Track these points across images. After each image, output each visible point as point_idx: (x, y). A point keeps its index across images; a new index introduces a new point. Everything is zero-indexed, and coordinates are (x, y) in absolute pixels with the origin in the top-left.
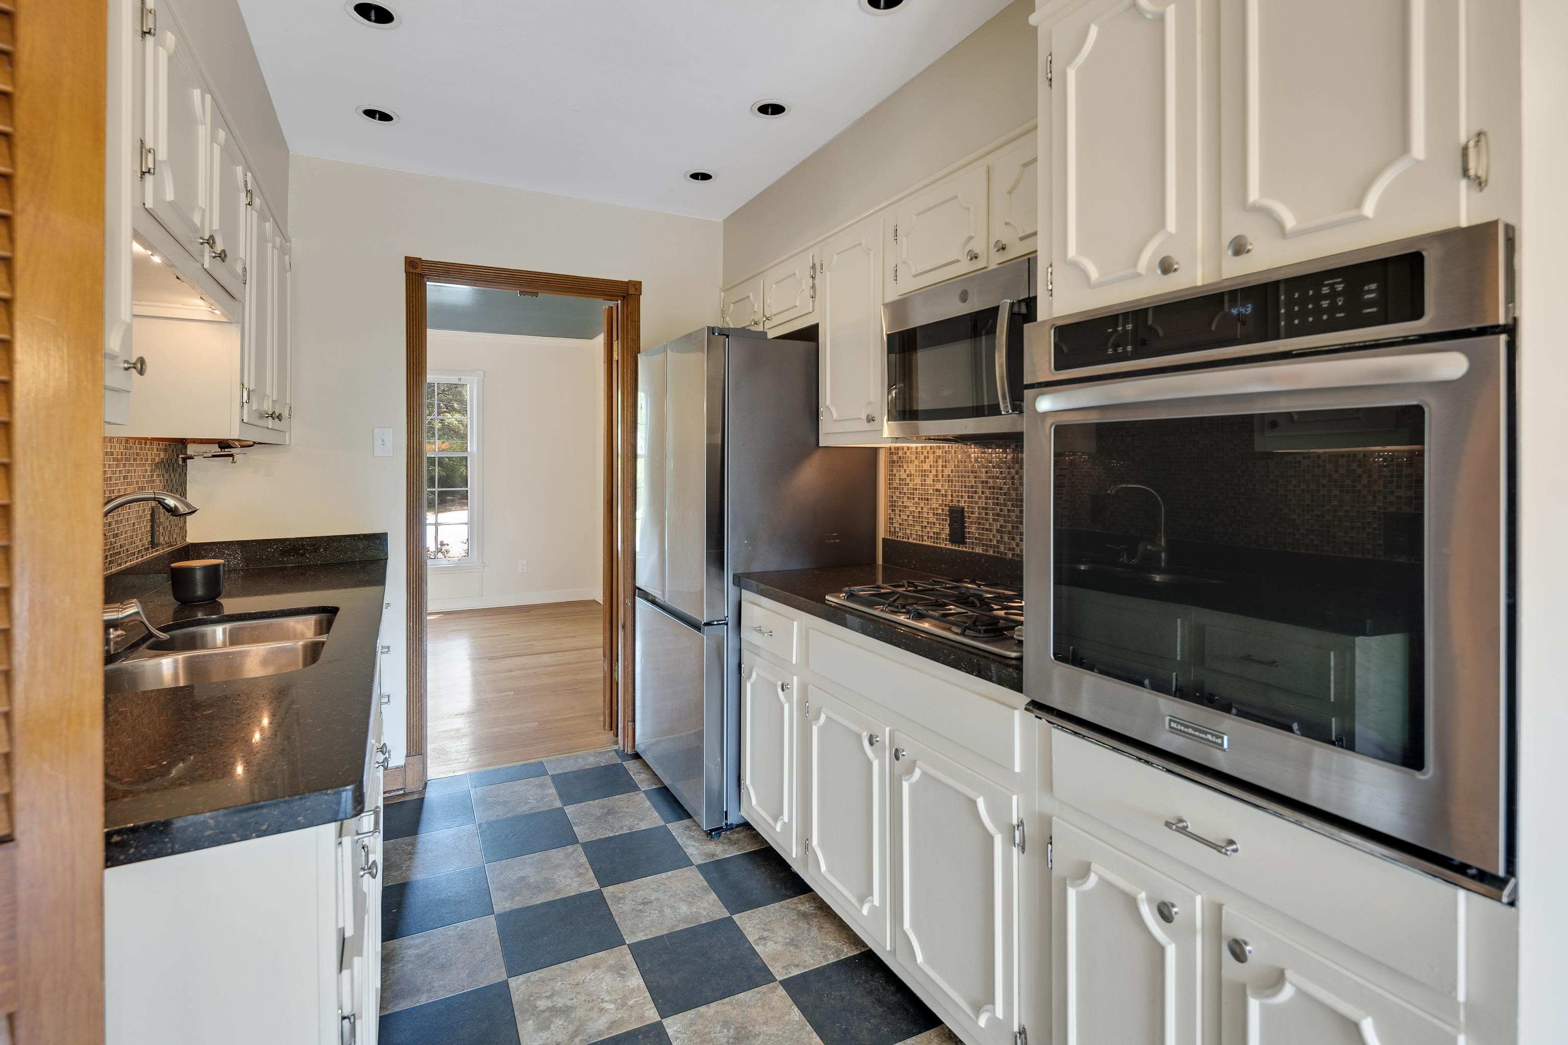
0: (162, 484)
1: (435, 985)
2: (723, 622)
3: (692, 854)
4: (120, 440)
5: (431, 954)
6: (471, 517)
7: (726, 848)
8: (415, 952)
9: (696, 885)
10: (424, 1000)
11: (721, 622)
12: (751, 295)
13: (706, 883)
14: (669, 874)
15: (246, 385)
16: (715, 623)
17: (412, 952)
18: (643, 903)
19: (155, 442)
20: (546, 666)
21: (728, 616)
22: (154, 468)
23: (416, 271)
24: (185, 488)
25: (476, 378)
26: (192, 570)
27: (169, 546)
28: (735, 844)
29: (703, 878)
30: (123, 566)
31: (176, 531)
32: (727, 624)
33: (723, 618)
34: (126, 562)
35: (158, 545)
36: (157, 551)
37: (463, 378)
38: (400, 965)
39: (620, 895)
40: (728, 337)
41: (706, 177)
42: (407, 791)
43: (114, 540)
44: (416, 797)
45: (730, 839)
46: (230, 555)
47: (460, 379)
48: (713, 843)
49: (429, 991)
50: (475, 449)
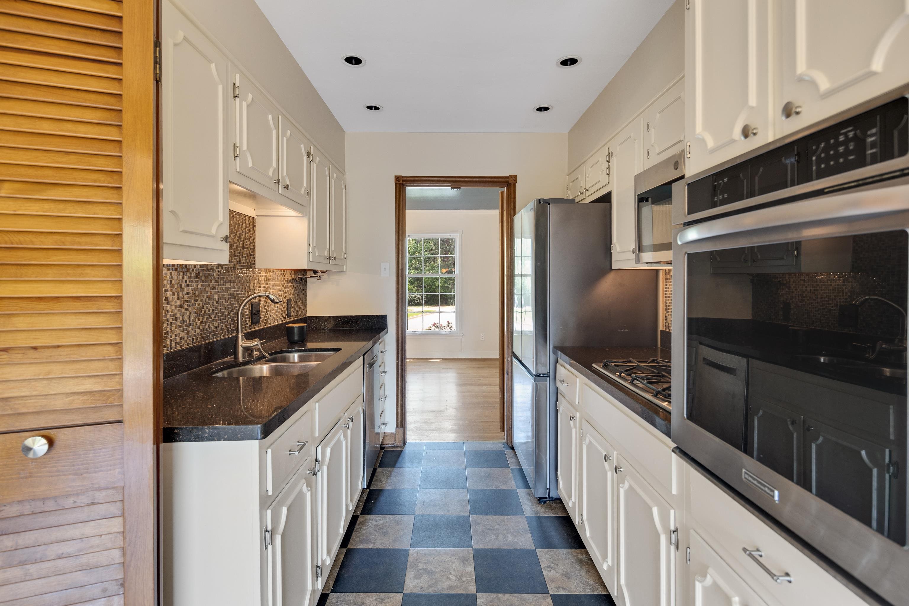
0: (293, 289)
1: (378, 541)
2: (546, 375)
3: (525, 509)
4: (270, 270)
5: (381, 526)
6: (456, 308)
7: (547, 510)
8: (375, 523)
9: (522, 527)
10: (371, 546)
11: (545, 375)
12: (579, 176)
13: (527, 527)
14: (509, 517)
15: (311, 244)
16: (542, 375)
17: (374, 523)
18: (489, 529)
19: (289, 271)
20: (483, 392)
21: (549, 372)
22: (288, 282)
23: (399, 182)
24: (306, 292)
25: (458, 235)
26: (293, 328)
27: (297, 317)
28: (553, 509)
29: (527, 524)
30: (272, 325)
31: (301, 311)
32: (549, 376)
33: (547, 373)
34: (273, 323)
35: (291, 316)
36: (290, 319)
37: (452, 235)
38: (367, 527)
39: (479, 521)
40: (549, 204)
41: (546, 109)
42: (396, 445)
43: (267, 313)
44: (399, 449)
45: (551, 506)
46: (322, 322)
47: (450, 235)
48: (540, 506)
49: (374, 543)
50: (458, 273)
